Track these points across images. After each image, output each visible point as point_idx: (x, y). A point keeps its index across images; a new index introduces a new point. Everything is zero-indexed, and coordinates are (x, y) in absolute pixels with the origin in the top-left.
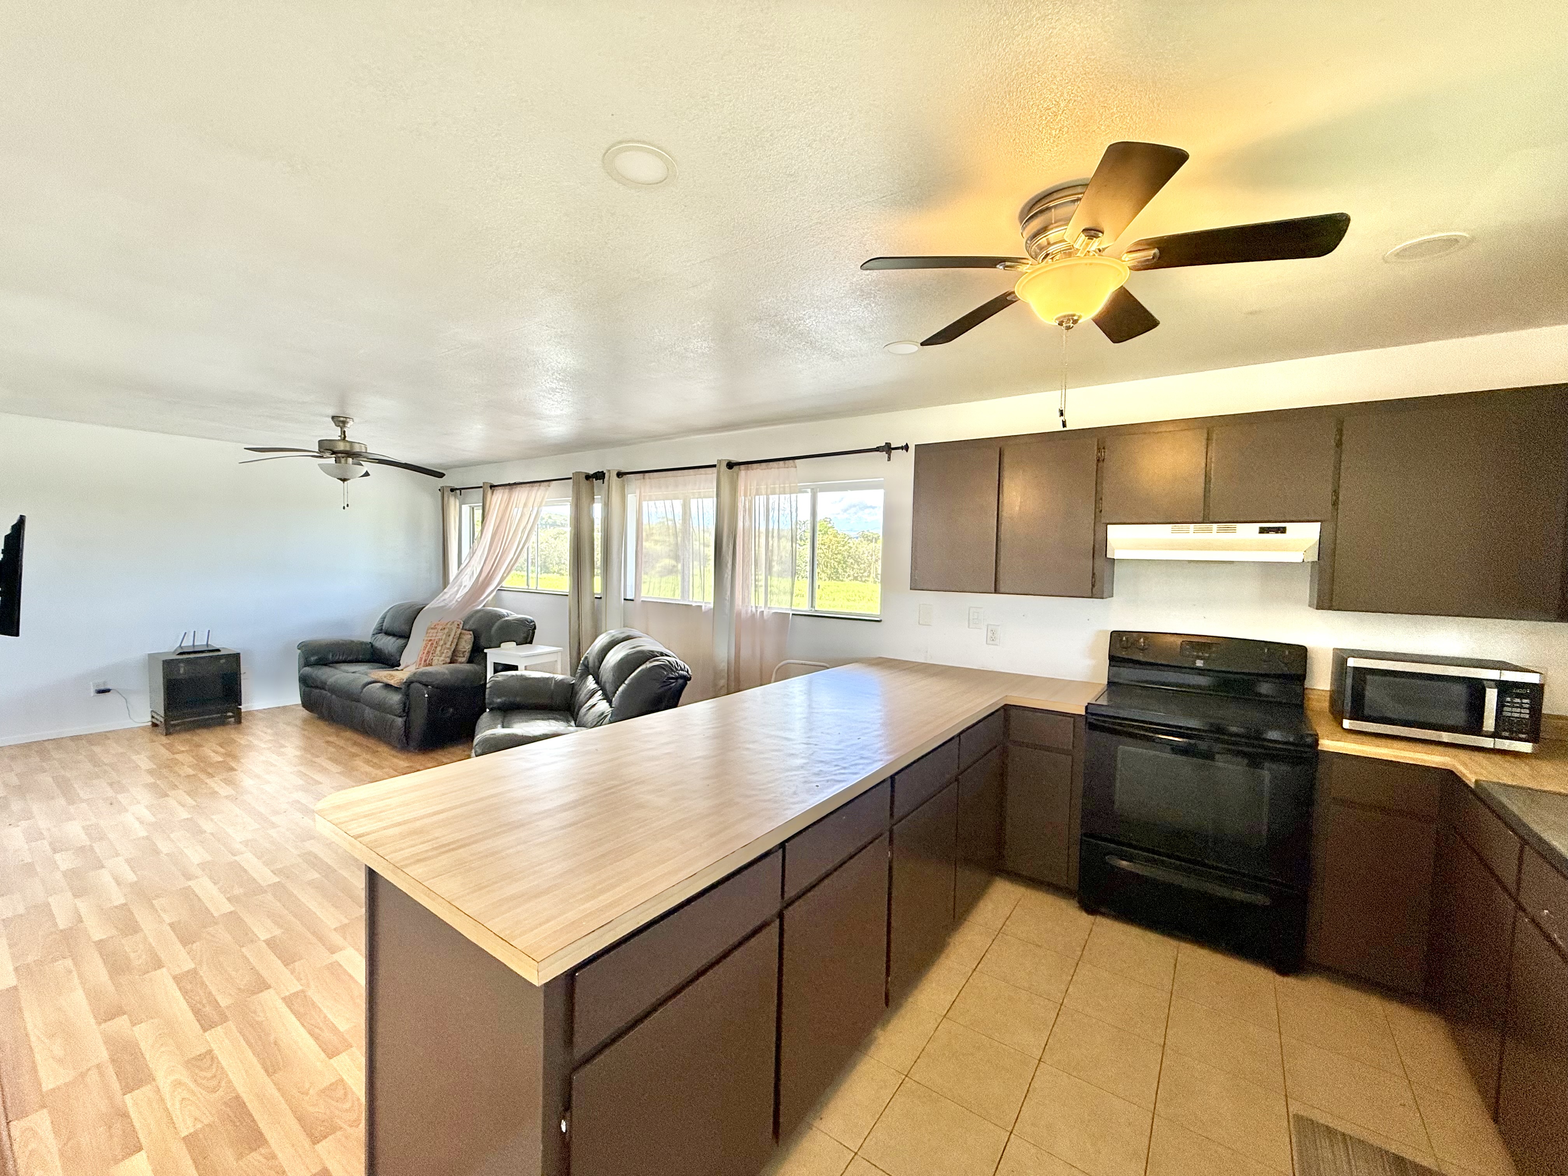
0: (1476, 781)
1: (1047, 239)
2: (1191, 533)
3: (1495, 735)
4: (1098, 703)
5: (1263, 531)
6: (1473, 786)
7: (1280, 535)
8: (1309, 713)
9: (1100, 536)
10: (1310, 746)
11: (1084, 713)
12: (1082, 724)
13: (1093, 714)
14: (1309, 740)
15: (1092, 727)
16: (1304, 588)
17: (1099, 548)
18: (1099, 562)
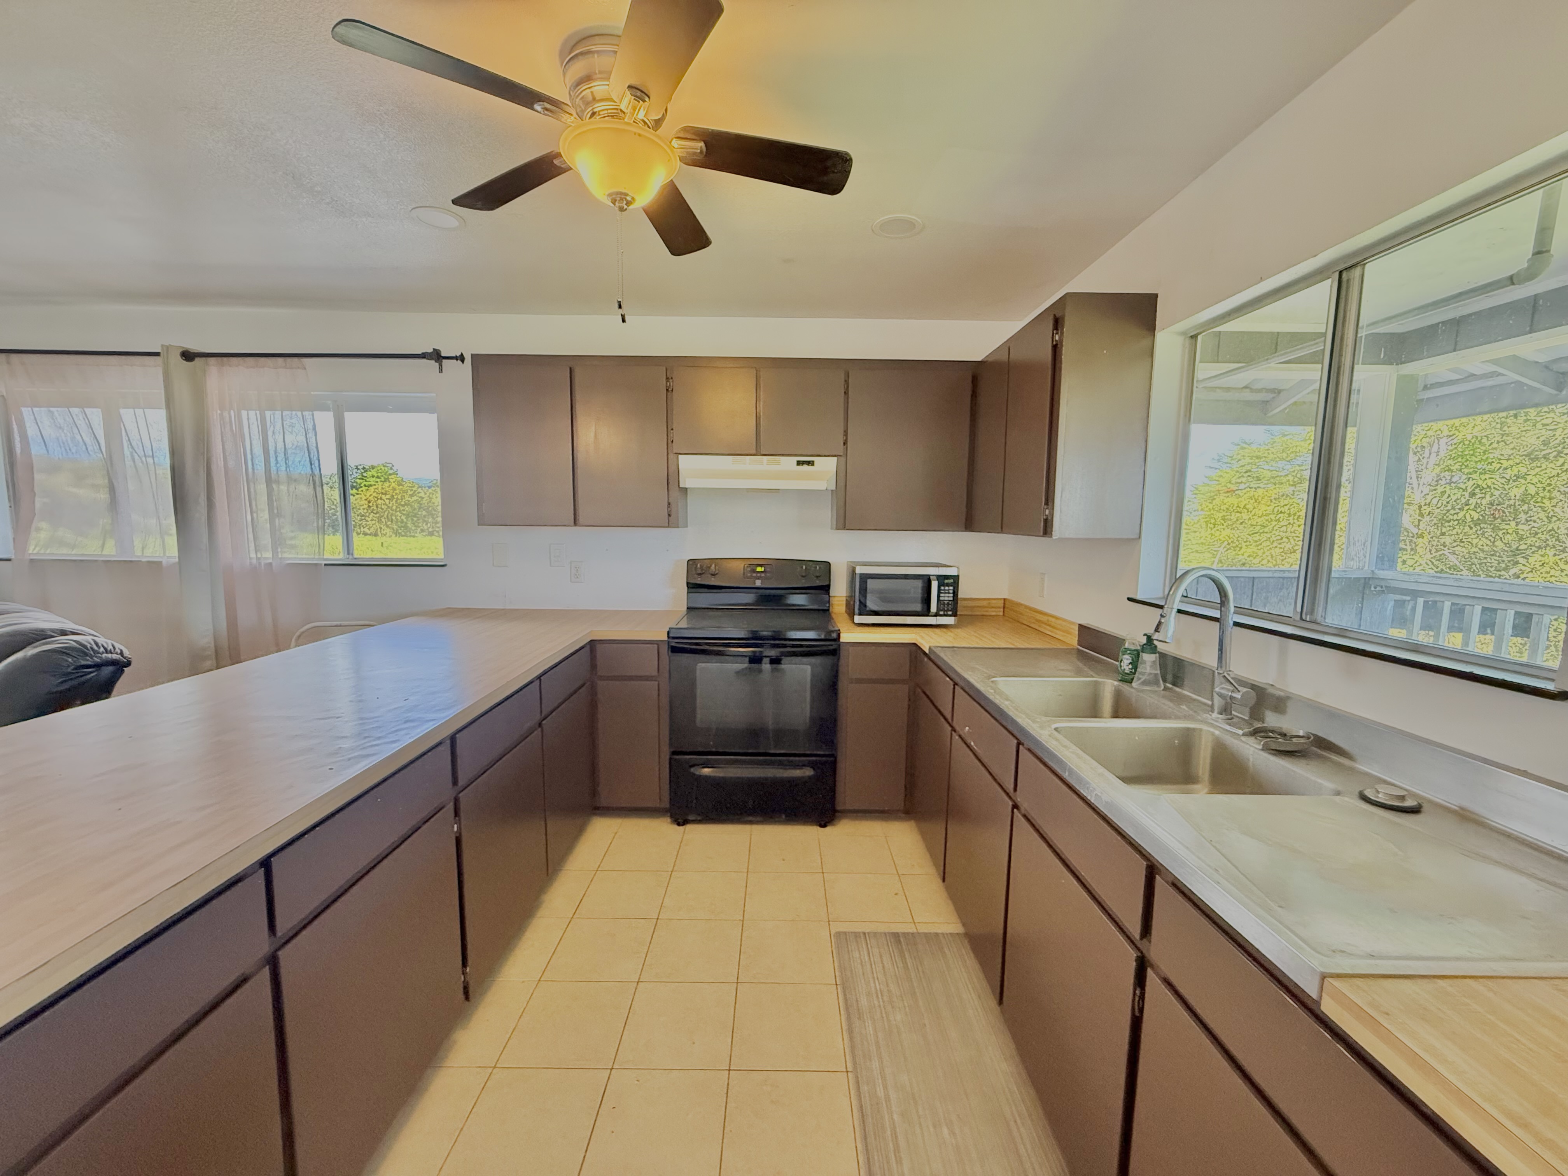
0: (930, 648)
1: (592, 92)
2: (749, 464)
3: (936, 615)
4: (679, 626)
5: (799, 463)
6: (927, 652)
7: (810, 468)
8: (834, 616)
9: (672, 468)
10: (834, 640)
11: (666, 638)
12: (665, 649)
13: (674, 638)
14: (834, 635)
15: (674, 650)
16: (827, 514)
17: (671, 479)
18: (675, 493)
